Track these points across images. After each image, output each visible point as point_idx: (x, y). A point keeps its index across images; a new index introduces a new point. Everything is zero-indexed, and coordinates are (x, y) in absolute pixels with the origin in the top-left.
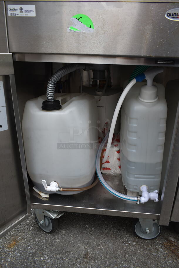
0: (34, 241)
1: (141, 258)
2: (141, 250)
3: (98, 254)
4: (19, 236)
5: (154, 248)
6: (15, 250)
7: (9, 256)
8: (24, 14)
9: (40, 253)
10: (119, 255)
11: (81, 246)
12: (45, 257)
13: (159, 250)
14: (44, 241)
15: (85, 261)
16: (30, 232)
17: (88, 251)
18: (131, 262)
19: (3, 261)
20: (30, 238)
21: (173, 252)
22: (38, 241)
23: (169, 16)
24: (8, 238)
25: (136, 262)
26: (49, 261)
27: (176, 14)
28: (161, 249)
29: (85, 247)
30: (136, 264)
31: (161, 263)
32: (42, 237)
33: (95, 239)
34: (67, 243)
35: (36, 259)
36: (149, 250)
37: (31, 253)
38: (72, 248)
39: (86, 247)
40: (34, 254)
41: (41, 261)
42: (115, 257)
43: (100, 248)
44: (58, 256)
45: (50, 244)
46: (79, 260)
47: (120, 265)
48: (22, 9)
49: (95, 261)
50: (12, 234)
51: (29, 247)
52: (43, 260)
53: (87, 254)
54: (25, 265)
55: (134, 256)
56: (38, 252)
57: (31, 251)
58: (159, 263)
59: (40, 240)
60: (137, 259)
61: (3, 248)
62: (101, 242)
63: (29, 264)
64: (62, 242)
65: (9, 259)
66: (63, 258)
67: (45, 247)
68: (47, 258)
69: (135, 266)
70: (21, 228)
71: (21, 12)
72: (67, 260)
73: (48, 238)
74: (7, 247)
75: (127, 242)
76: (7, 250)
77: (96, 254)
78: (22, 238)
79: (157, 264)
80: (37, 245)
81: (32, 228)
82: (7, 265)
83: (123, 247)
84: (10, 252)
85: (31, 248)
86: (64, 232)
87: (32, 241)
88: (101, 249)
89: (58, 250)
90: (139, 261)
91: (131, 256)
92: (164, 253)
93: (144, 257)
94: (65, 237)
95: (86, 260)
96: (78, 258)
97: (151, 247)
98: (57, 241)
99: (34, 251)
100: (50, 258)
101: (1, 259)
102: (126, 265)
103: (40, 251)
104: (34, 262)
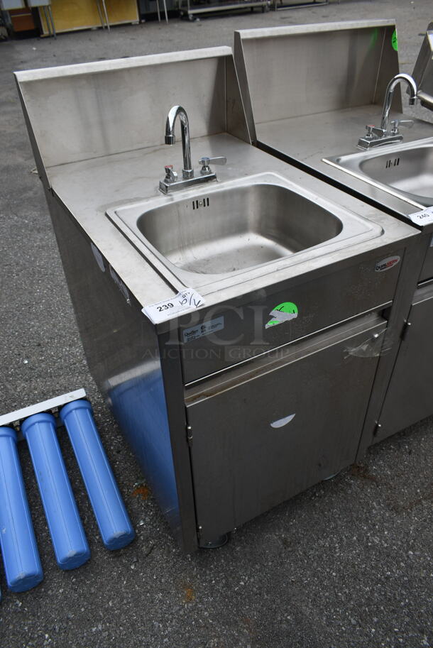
0: (211, 570)
1: (341, 506)
2: (334, 495)
3: (296, 532)
4: (185, 578)
5: (345, 484)
6: (200, 598)
7: (201, 611)
9: (233, 578)
10: (318, 518)
11: (270, 536)
12: (243, 580)
13: (351, 484)
14: (223, 561)
15: (289, 551)
16: (193, 563)
17: (283, 536)
18: (335, 518)
19: (201, 621)
20: (201, 570)
21: (365, 477)
22: (215, 567)
23: (378, 269)
24: (174, 592)
25: (339, 515)
26: (252, 580)
27: (384, 265)
28: (352, 481)
29: (276, 536)
31: (361, 499)
32: (215, 558)
33: (278, 516)
34: (251, 544)
35: (236, 589)
36: (342, 490)
37: (223, 587)
38: (263, 546)
39: (277, 534)
40: (227, 585)
41: (244, 587)
42: (316, 523)
43: (292, 523)
44: (257, 567)
45: (234, 560)
46: (283, 555)
47: (328, 529)
49: (299, 543)
50: (172, 582)
51: (214, 582)
52: (245, 583)
53: (285, 541)
54: (231, 606)
55: (332, 509)
56: (231, 579)
57: (221, 585)
59: (215, 563)
60: (337, 510)
61: (183, 607)
62: (287, 515)
63: (234, 600)
64: (244, 547)
65: (206, 613)
66: (264, 565)
67: (231, 568)
68: (247, 578)
69: (342, 519)
70: (174, 566)
72: (270, 564)
73: (223, 554)
74: (187, 602)
76: (190, 605)
77: (294, 534)
78: (192, 577)
79: (360, 502)
80: (220, 572)
81: (189, 555)
82: (211, 621)
83: (314, 506)
84: (196, 605)
85: (216, 581)
87: (208, 572)
88: (295, 524)
89: (250, 561)
90: (341, 511)
91: (330, 510)
92: (358, 484)
93: (342, 502)
94: (243, 538)
95: (290, 549)
96: (281, 553)
97: (340, 485)
98: (238, 549)
99: (224, 581)
100: (250, 576)
101: (196, 621)
102: (333, 525)
103: (231, 576)
104: (237, 593)
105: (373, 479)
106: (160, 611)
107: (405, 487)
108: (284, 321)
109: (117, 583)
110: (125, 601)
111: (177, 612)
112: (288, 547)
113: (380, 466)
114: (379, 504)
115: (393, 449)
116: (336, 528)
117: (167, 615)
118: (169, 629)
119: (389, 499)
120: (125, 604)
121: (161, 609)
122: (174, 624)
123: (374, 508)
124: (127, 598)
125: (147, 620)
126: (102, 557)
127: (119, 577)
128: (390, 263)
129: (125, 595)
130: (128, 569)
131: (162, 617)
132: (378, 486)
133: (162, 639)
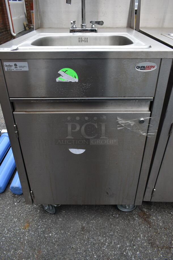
0: (43, 221)
1: (122, 227)
2: (123, 220)
3: (91, 227)
4: (30, 219)
5: (132, 218)
6: (29, 230)
7: (26, 236)
8: (19, 69)
9: (49, 230)
10: (107, 226)
11: (78, 222)
12: (52, 233)
13: (135, 220)
14: (50, 221)
16: (38, 214)
17: (84, 225)
18: (115, 231)
19: (22, 239)
20: (39, 219)
21: (145, 220)
22: (45, 221)
23: (138, 68)
24: (22, 221)
25: (118, 230)
26: (56, 236)
27: (144, 67)
28: (137, 219)
29: (81, 223)
30: (119, 232)
31: (136, 229)
32: (48, 218)
33: (89, 215)
34: (67, 221)
35: (46, 236)
36: (128, 220)
37: (42, 231)
38: (72, 224)
39: (82, 223)
40: (44, 232)
41: (50, 237)
42: (104, 228)
43: (92, 222)
44: (62, 232)
45: (55, 223)
46: (77, 233)
47: (108, 234)
48: (16, 65)
49: (89, 232)
50: (24, 217)
51: (40, 227)
52: (52, 235)
53: (83, 228)
54: (39, 241)
55: (117, 226)
56: (47, 230)
57: (42, 230)
58: (135, 230)
59: (46, 220)
60: (119, 228)
61: (20, 229)
62: (93, 217)
63: (42, 240)
64: (64, 220)
65: (26, 238)
66: (66, 232)
67: (51, 226)
68: (54, 234)
69: (118, 233)
70: (30, 212)
71: (15, 68)
72: (69, 234)
73: (52, 218)
74: (23, 229)
75: (112, 215)
76: (23, 230)
77: (89, 227)
78: (33, 220)
79: (134, 230)
80: (45, 225)
81: (39, 211)
82: (25, 242)
83: (109, 220)
84: (25, 232)
85: (41, 227)
86: (64, 212)
87: (41, 222)
88: (93, 223)
89: (61, 227)
90: (121, 229)
91: (115, 226)
92: (139, 221)
93: (125, 225)
94: (66, 216)
95: (83, 232)
97: (129, 217)
98: (60, 219)
99: (44, 229)
100: (57, 234)
101: (21, 238)
102: (112, 233)
103: (48, 229)
104: (45, 238)
105: (149, 223)
106: (11, 226)
107: (166, 236)
108: (69, 81)
109: (6, 206)
110: (3, 215)
111: (16, 230)
112: (83, 231)
113: (158, 219)
114: (144, 236)
115: (172, 215)
116: (112, 235)
117: (12, 229)
118: (8, 235)
119: (151, 237)
120: (2, 215)
121: (12, 225)
122: (11, 234)
123: (140, 237)
124: (5, 214)
125: (4, 227)
126: (9, 194)
127: (8, 205)
128: (149, 67)
129: (5, 212)
130: (14, 203)
131: (10, 229)
132: (149, 228)
133: (3, 237)
